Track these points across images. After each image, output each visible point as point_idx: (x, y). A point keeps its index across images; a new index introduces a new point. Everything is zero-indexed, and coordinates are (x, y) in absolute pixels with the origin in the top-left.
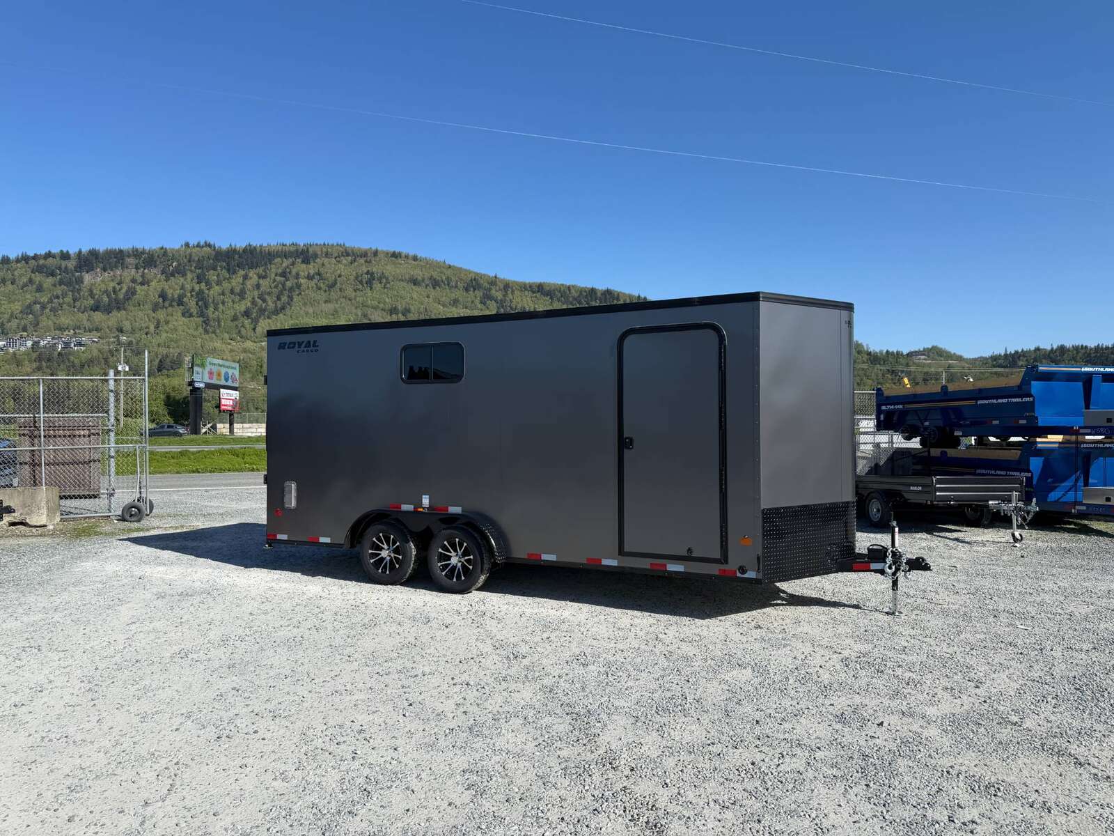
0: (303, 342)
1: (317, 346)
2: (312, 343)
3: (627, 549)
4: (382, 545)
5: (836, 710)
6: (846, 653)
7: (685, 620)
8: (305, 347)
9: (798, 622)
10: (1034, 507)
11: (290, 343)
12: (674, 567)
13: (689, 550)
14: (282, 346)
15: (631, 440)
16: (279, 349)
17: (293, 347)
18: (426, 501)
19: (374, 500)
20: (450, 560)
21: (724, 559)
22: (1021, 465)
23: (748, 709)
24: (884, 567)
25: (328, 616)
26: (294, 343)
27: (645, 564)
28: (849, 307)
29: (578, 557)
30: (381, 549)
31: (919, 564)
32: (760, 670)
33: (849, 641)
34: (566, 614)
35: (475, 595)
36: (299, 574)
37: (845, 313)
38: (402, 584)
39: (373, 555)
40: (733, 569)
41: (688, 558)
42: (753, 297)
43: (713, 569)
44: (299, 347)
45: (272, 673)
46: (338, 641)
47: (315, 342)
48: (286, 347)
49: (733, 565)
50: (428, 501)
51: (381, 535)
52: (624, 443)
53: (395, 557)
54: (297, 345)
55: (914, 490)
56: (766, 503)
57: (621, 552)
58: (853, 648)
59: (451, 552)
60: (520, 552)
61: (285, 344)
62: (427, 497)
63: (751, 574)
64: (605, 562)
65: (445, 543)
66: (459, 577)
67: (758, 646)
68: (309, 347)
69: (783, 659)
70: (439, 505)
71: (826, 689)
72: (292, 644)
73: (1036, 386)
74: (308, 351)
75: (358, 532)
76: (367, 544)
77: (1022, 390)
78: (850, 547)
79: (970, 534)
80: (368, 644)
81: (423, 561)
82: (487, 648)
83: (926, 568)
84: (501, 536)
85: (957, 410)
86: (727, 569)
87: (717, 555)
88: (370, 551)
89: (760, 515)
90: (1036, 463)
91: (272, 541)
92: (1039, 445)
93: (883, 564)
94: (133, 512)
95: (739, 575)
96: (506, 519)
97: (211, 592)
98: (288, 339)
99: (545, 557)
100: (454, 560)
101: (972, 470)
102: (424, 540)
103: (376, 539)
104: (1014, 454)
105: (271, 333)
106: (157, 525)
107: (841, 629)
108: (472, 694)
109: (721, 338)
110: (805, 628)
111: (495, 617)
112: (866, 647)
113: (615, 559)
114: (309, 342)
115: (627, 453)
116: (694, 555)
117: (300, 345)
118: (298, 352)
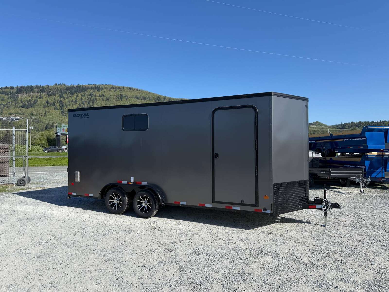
0: (83, 114)
1: (88, 116)
2: (86, 114)
3: (216, 200)
4: (114, 198)
5: (314, 278)
6: (311, 246)
7: (240, 230)
8: (83, 116)
9: (287, 230)
10: (369, 180)
11: (77, 115)
12: (235, 208)
13: (242, 201)
14: (74, 116)
15: (218, 154)
16: (73, 117)
17: (79, 116)
18: (132, 180)
19: (111, 179)
20: (142, 204)
21: (257, 205)
22: (362, 164)
23: (273, 278)
24: (321, 207)
25: (89, 230)
26: (79, 115)
27: (223, 206)
28: (306, 100)
29: (195, 203)
30: (114, 199)
31: (335, 206)
32: (275, 256)
33: (310, 240)
34: (190, 228)
35: (153, 219)
36: (81, 209)
37: (305, 102)
38: (122, 214)
39: (110, 202)
40: (262, 209)
41: (241, 204)
42: (269, 94)
43: (252, 209)
44: (81, 116)
45: (57, 260)
46: (91, 243)
47: (87, 114)
49: (260, 208)
50: (133, 180)
51: (114, 193)
52: (214, 156)
53: (119, 203)
54: (80, 115)
55: (322, 173)
56: (275, 181)
57: (213, 201)
58: (313, 244)
59: (142, 201)
60: (171, 201)
61: (76, 115)
62: (133, 178)
63: (268, 211)
64: (207, 205)
65: (140, 197)
66: (146, 211)
67: (272, 243)
68: (85, 116)
69: (284, 250)
70: (138, 181)
71: (306, 267)
72: (69, 244)
73: (367, 134)
74: (84, 118)
75: (104, 192)
76: (108, 197)
77: (362, 135)
78: (307, 198)
79: (344, 190)
80: (103, 244)
81: (131, 204)
82: (155, 246)
83: (339, 207)
84: (163, 194)
85: (336, 143)
86: (258, 209)
87: (254, 203)
88: (109, 200)
89: (272, 186)
90: (367, 163)
91: (70, 195)
92: (369, 156)
93: (321, 206)
94: (22, 182)
95: (263, 211)
96: (165, 188)
97: (42, 218)
98: (76, 113)
99: (182, 203)
100: (144, 204)
101: (342, 165)
102: (132, 196)
103: (112, 195)
104: (359, 160)
105: (70, 111)
106: (30, 187)
107: (306, 234)
108: (147, 272)
109: (256, 112)
110: (290, 234)
111: (160, 230)
112: (318, 243)
113: (211, 204)
114: (85, 114)
115: (216, 160)
116: (244, 203)
117: (81, 115)
118: (80, 118)
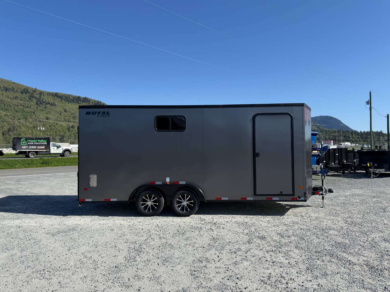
0: (101, 112)
1: (109, 114)
2: (106, 113)
3: (258, 193)
4: (147, 200)
8: (102, 114)
11: (93, 112)
12: (275, 199)
13: (281, 192)
14: (88, 113)
15: (259, 154)
16: (86, 114)
17: (95, 114)
18: (168, 180)
20: (182, 203)
21: (293, 194)
24: (323, 193)
26: (96, 112)
27: (264, 198)
29: (238, 198)
38: (157, 215)
39: (143, 204)
40: (297, 197)
41: (280, 195)
43: (289, 198)
47: (108, 112)
48: (91, 114)
50: (169, 180)
51: (147, 195)
52: (255, 155)
53: (154, 204)
57: (255, 194)
59: (182, 200)
61: (90, 112)
62: (169, 178)
63: (302, 199)
64: (248, 199)
65: (180, 196)
66: (187, 210)
68: (104, 114)
70: (175, 181)
74: (103, 116)
76: (140, 199)
83: (332, 192)
86: (294, 197)
87: (291, 193)
88: (141, 203)
89: (305, 178)
95: (298, 199)
98: (91, 110)
99: (223, 199)
100: (184, 203)
103: (145, 197)
105: (81, 107)
109: (292, 118)
113: (252, 197)
114: (104, 112)
115: (257, 159)
116: (283, 194)
117: (99, 113)
118: (98, 116)
